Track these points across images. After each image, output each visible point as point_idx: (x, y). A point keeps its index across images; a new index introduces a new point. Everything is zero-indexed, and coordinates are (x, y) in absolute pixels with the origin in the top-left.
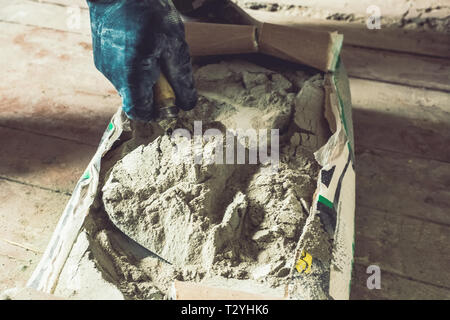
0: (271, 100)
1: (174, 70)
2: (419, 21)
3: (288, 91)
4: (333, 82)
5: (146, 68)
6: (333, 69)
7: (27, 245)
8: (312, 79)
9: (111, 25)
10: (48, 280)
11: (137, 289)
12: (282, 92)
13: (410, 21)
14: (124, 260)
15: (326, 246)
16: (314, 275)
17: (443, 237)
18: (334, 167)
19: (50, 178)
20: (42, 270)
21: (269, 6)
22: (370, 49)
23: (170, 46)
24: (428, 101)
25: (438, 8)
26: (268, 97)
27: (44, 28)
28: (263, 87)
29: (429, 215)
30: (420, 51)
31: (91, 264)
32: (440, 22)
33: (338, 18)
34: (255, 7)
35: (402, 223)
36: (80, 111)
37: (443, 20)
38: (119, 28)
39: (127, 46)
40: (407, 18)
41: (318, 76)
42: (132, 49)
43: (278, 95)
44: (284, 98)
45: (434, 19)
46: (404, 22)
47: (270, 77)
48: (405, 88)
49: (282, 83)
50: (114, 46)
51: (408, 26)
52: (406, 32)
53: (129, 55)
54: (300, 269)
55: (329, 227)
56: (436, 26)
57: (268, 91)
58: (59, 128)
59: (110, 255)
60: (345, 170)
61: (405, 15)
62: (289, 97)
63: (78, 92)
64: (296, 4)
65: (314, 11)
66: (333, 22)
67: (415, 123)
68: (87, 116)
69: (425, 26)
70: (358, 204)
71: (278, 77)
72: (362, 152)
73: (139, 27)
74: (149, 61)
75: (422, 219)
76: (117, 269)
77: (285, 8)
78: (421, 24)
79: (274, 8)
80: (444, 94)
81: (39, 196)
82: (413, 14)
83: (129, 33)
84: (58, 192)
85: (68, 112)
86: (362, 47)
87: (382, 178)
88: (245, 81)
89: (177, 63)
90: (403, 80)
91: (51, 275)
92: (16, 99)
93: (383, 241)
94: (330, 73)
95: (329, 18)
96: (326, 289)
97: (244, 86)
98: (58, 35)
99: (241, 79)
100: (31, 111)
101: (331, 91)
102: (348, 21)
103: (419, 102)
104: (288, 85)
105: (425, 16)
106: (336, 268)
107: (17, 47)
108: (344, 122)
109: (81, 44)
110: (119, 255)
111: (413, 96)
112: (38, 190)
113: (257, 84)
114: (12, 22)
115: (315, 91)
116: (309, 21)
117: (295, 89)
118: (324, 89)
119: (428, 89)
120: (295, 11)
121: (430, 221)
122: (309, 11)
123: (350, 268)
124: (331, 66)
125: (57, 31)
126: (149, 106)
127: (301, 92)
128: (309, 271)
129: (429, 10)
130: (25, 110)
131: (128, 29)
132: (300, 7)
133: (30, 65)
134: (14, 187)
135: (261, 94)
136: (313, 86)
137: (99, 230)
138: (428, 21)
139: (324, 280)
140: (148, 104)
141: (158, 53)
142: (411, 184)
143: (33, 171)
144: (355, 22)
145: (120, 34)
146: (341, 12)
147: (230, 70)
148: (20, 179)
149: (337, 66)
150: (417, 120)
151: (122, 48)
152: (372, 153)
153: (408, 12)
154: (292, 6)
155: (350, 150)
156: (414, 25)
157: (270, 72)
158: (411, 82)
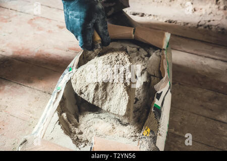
0: (138, 60)
1: (101, 28)
2: (205, 26)
3: (146, 56)
4: (165, 54)
5: (89, 28)
6: (165, 48)
7: (31, 115)
8: (156, 51)
9: (73, 10)
10: (41, 132)
11: (78, 138)
12: (143, 57)
13: (201, 26)
14: (73, 125)
15: (156, 125)
16: (151, 137)
17: (206, 123)
18: (162, 92)
19: (41, 86)
20: (39, 128)
21: (140, 14)
22: (182, 37)
23: (99, 18)
24: (205, 62)
25: (214, 20)
26: (137, 58)
27: (41, 17)
28: (135, 53)
29: (201, 113)
30: (204, 40)
31: (59, 127)
32: (213, 27)
33: (170, 22)
34: (134, 14)
35: (190, 115)
36: (56, 57)
37: (215, 26)
38: (77, 11)
39: (80, 18)
40: (200, 24)
41: (159, 50)
42: (82, 20)
43: (141, 57)
44: (144, 59)
45: (211, 25)
46: (198, 26)
47: (138, 50)
48: (196, 56)
49: (143, 52)
50: (75, 19)
51: (200, 28)
52: (199, 30)
53: (82, 22)
54: (145, 134)
55: (158, 117)
56: (211, 28)
57: (137, 56)
58: (46, 64)
59: (67, 123)
60: (167, 93)
61: (199, 22)
62: (146, 58)
63: (55, 48)
64: (152, 14)
65: (160, 18)
66: (168, 23)
67: (199, 72)
68: (59, 59)
69: (207, 28)
70: (172, 106)
71: (142, 50)
72: (175, 83)
73: (85, 10)
74: (90, 24)
75: (197, 114)
76: (70, 129)
77: (147, 15)
78: (206, 27)
79: (143, 15)
80: (212, 60)
81: (37, 93)
82: (202, 23)
83: (81, 13)
84: (45, 92)
85: (50, 57)
86: (179, 36)
87: (183, 95)
88: (128, 50)
89: (102, 25)
90: (195, 52)
91: (43, 130)
92: (28, 49)
93: (181, 123)
94: (164, 49)
95: (166, 22)
96: (155, 143)
97: (127, 52)
98: (48, 21)
99: (126, 49)
100: (35, 55)
101: (164, 58)
102: (174, 24)
103: (201, 63)
104: (146, 53)
105: (208, 23)
106: (160, 135)
107: (29, 25)
108: (168, 72)
109: (57, 26)
110: (71, 123)
111: (199, 60)
112: (36, 91)
113: (133, 52)
114: (28, 13)
115: (157, 57)
116: (157, 22)
117: (149, 56)
118: (161, 57)
119: (206, 57)
120: (152, 18)
121: (201, 116)
122: (158, 18)
123: (166, 134)
124: (165, 47)
125: (47, 19)
126: (90, 44)
127: (151, 57)
128: (148, 135)
129: (209, 21)
130: (32, 54)
131: (81, 11)
132: (154, 16)
133: (35, 34)
134: (26, 89)
135: (134, 57)
136: (156, 55)
137: (63, 112)
138: (208, 26)
139: (154, 139)
140: (90, 43)
141: (94, 21)
142: (195, 99)
143: (34, 83)
144: (177, 24)
145: (77, 13)
146: (171, 19)
147: (122, 45)
148: (29, 86)
149: (167, 47)
150: (200, 70)
151: (78, 19)
152: (179, 84)
153: (200, 21)
154: (150, 15)
155: (170, 85)
156: (202, 27)
157: (138, 47)
158: (199, 53)
